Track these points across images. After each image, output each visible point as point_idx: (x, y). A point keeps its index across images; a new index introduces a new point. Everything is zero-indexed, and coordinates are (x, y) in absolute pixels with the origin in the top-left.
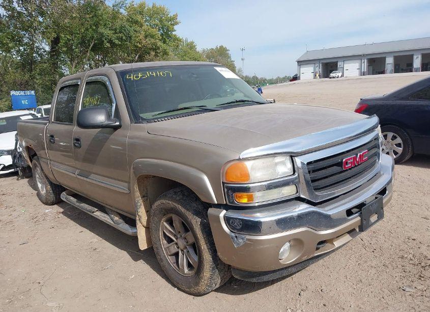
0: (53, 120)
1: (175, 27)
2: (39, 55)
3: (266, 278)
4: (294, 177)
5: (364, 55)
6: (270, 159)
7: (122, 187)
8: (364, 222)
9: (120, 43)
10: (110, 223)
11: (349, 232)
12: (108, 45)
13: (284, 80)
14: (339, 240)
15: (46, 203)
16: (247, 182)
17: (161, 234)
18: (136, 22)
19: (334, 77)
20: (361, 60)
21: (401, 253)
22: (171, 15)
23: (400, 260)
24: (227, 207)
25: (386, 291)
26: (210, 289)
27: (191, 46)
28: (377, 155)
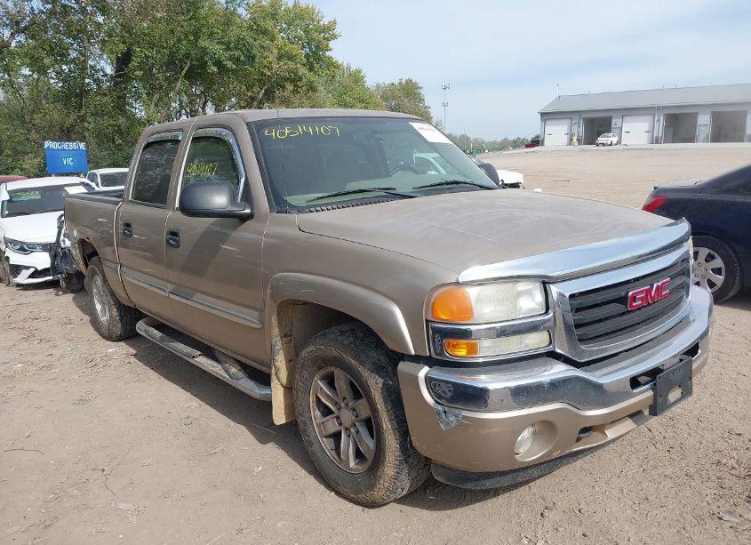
0: (130, 198)
1: (332, 44)
2: (94, 81)
3: (488, 484)
4: (546, 317)
5: (659, 108)
6: (508, 286)
7: (249, 318)
8: (660, 400)
9: (234, 67)
10: (224, 377)
11: (631, 416)
12: (215, 69)
13: (516, 144)
14: (614, 428)
15: (109, 338)
16: (469, 322)
17: (312, 399)
18: (265, 32)
19: (604, 145)
20: (654, 115)
21: (716, 457)
22: (325, 21)
23: (714, 467)
24: (430, 361)
25: (689, 517)
26: (393, 497)
27: (357, 78)
28: (686, 287)
